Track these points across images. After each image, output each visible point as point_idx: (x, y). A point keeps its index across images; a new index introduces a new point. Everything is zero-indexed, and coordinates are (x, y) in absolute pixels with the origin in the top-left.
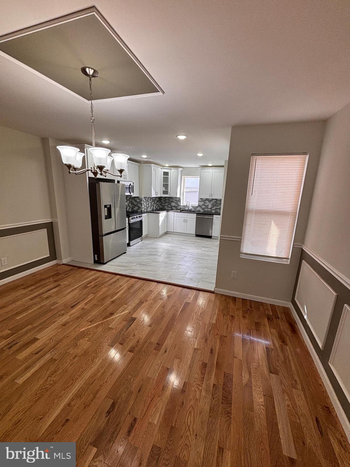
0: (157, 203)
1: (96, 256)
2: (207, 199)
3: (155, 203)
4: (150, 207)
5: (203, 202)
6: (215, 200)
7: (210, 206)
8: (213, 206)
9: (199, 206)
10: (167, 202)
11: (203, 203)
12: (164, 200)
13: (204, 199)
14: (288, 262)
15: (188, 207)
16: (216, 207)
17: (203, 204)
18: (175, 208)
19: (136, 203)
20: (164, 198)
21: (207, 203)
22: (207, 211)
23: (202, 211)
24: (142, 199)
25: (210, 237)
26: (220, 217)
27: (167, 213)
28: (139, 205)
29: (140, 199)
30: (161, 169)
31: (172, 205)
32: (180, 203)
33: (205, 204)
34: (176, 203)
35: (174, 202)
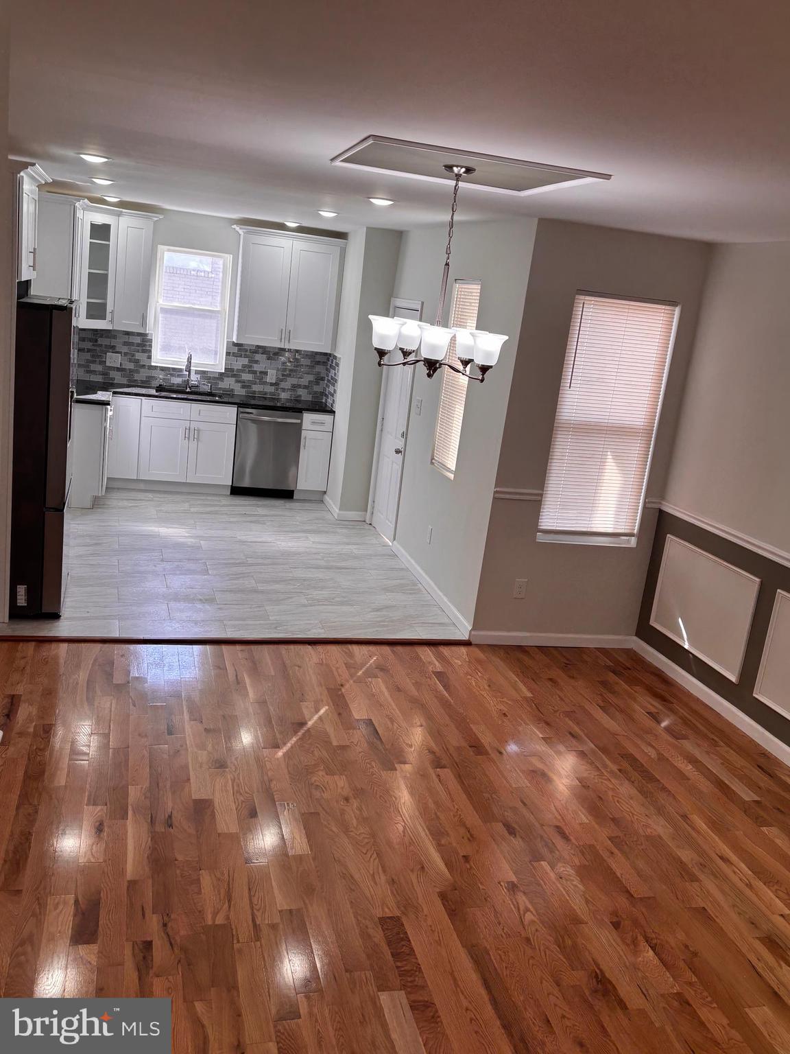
1: (21, 588)
2: (263, 350)
5: (246, 356)
6: (292, 356)
7: (271, 377)
8: (283, 375)
9: (229, 372)
11: (246, 361)
13: (248, 348)
14: (633, 542)
15: (179, 376)
16: (295, 381)
17: (244, 366)
18: (123, 376)
21: (262, 364)
22: (260, 392)
23: (243, 392)
25: (287, 495)
30: (88, 211)
31: (108, 364)
32: (150, 357)
33: (251, 366)
34: (130, 356)
35: (118, 352)
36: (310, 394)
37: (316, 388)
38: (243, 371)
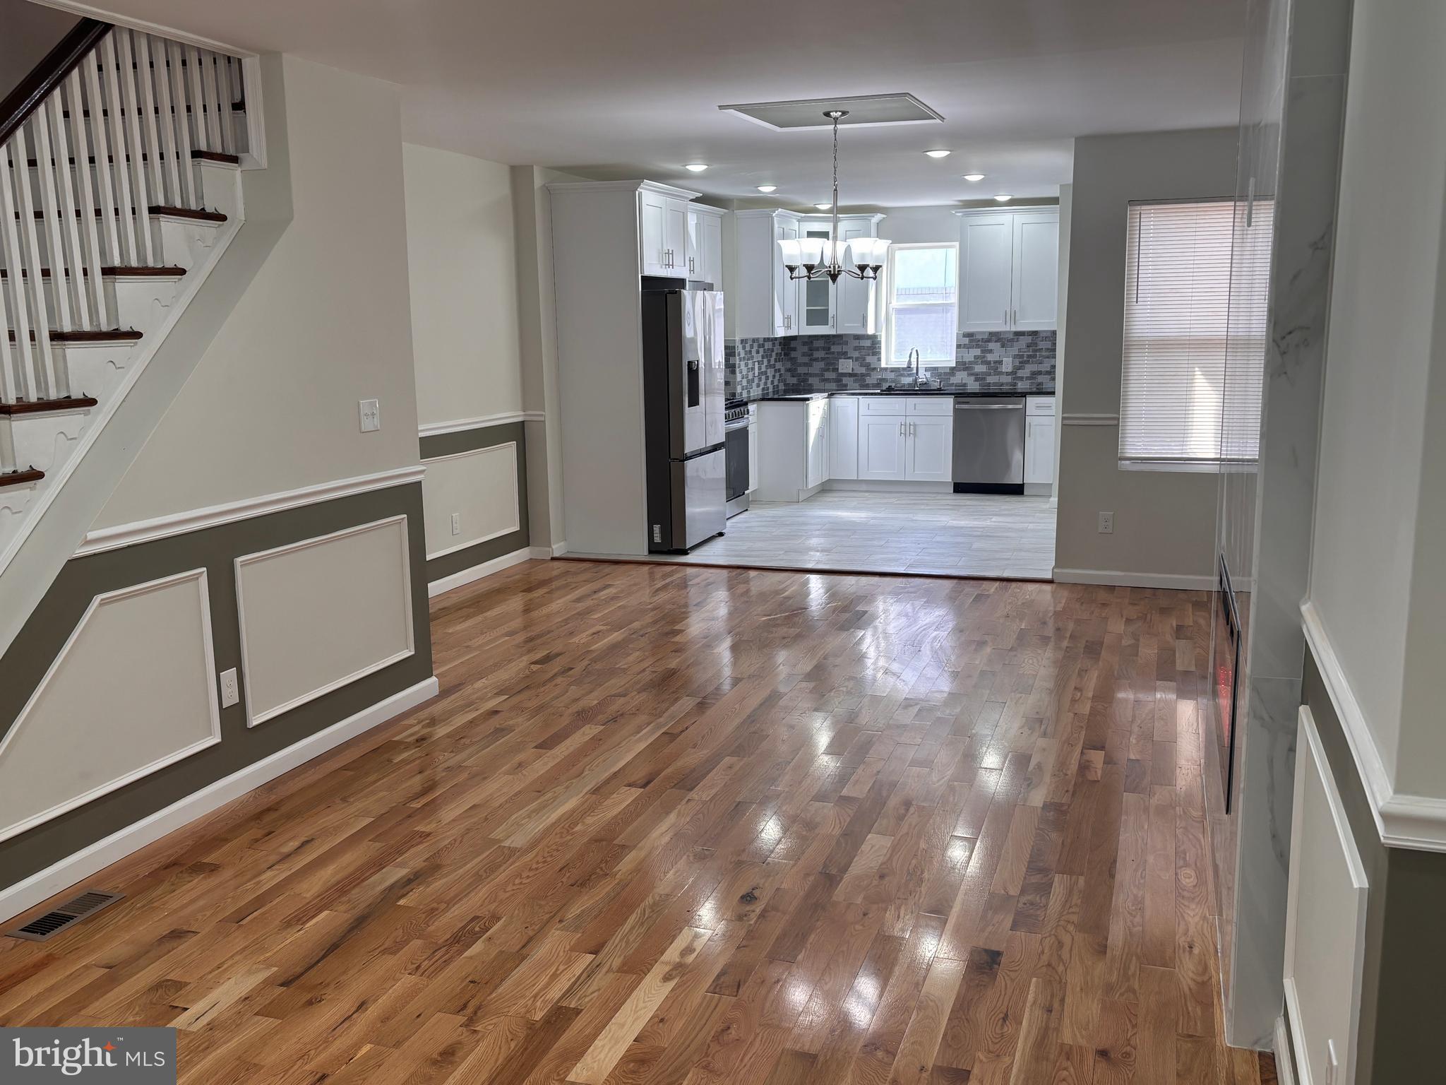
0: (779, 365)
1: (657, 528)
2: (995, 337)
3: (771, 366)
4: (756, 381)
5: (978, 346)
6: (1029, 339)
7: (1007, 366)
8: (1020, 363)
9: (962, 366)
11: (978, 352)
12: (806, 349)
13: (980, 337)
15: (909, 375)
16: (1035, 368)
17: (976, 357)
18: (855, 381)
20: (804, 344)
21: (996, 349)
22: (995, 382)
23: (977, 383)
24: (734, 347)
25: (1017, 490)
26: (1053, 405)
27: (830, 405)
30: (799, 221)
31: (840, 371)
32: (879, 360)
33: (984, 357)
34: (861, 361)
35: (849, 358)
38: (976, 363)
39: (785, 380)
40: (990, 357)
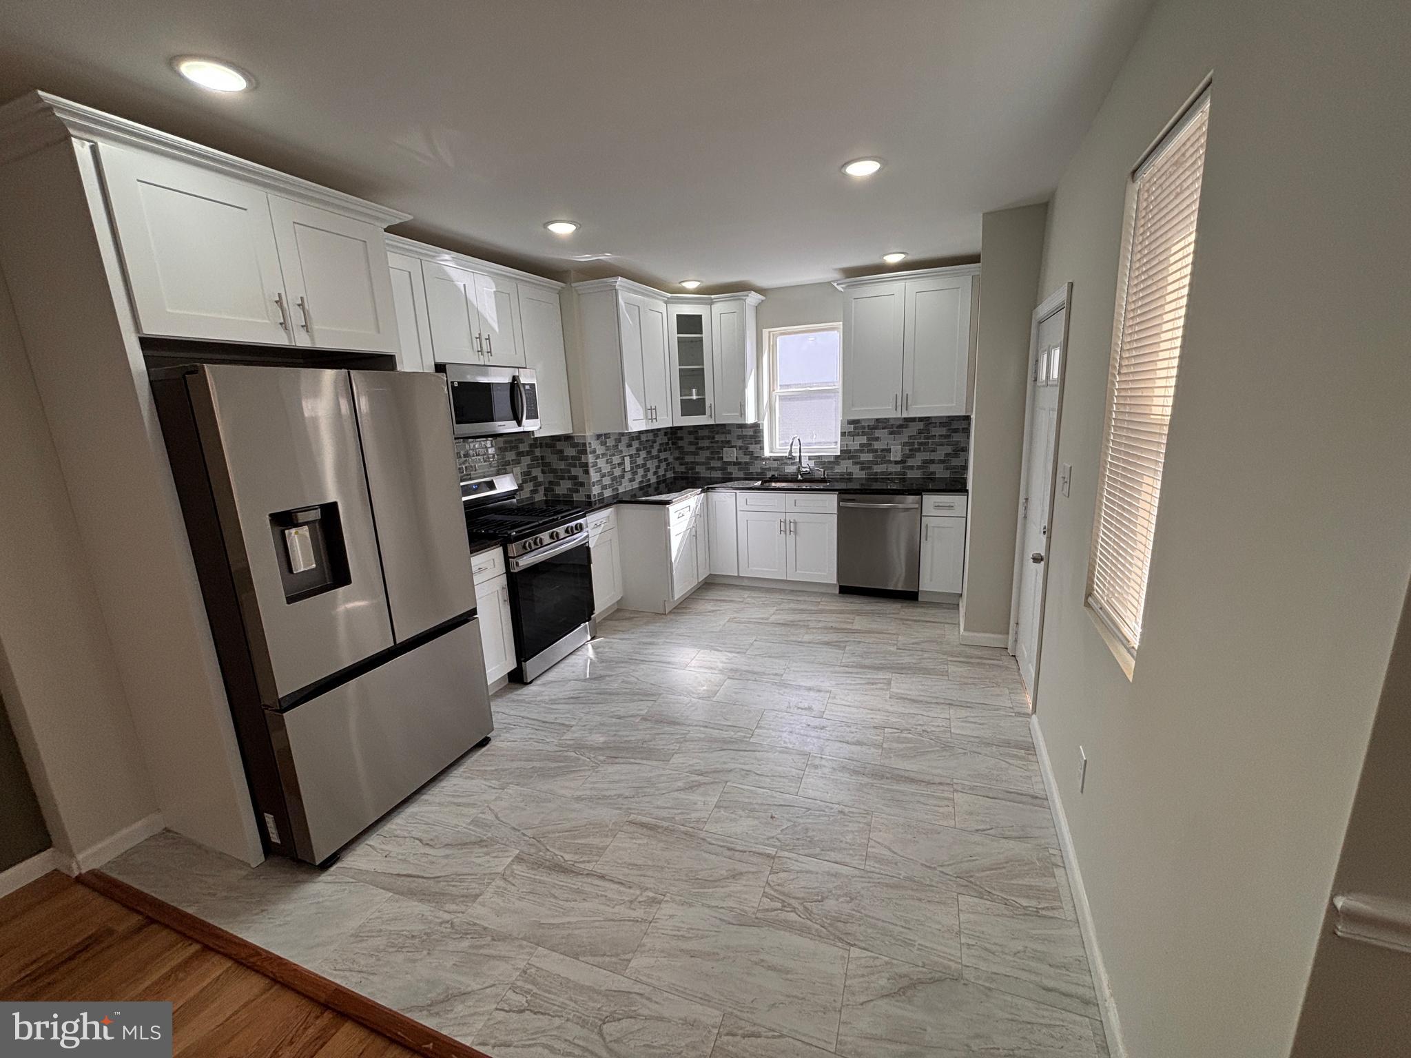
0: (663, 456)
1: (269, 819)
2: (880, 423)
3: (652, 458)
4: (628, 476)
5: (864, 434)
6: (921, 425)
7: (896, 453)
8: (910, 450)
9: (846, 453)
10: (701, 448)
11: (864, 440)
12: (691, 438)
13: (866, 424)
15: (793, 464)
16: (927, 456)
17: (862, 445)
18: (740, 470)
19: (562, 465)
20: (690, 433)
21: (885, 440)
22: (882, 473)
23: (863, 475)
24: (584, 445)
25: (910, 596)
27: (706, 499)
28: (574, 472)
29: (577, 445)
30: (666, 303)
31: (725, 459)
32: (762, 448)
33: (871, 445)
34: (745, 450)
35: (732, 447)
36: (947, 469)
37: (955, 462)
38: (861, 451)
39: (674, 468)
40: (877, 445)
